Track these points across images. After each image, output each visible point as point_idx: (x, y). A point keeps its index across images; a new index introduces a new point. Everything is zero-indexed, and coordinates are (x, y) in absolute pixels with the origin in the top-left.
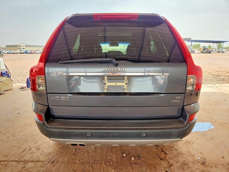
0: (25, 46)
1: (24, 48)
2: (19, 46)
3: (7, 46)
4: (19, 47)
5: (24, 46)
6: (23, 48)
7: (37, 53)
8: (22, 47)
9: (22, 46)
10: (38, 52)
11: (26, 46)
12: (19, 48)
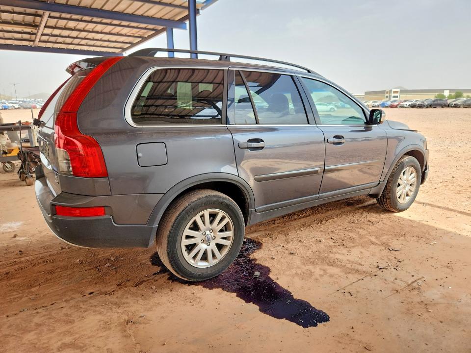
0: (400, 93)
1: (397, 97)
2: (387, 93)
3: (367, 93)
4: (386, 95)
5: (397, 92)
6: (394, 97)
7: (402, 107)
8: (393, 95)
9: (395, 92)
10: (406, 105)
11: (402, 91)
12: (387, 97)
